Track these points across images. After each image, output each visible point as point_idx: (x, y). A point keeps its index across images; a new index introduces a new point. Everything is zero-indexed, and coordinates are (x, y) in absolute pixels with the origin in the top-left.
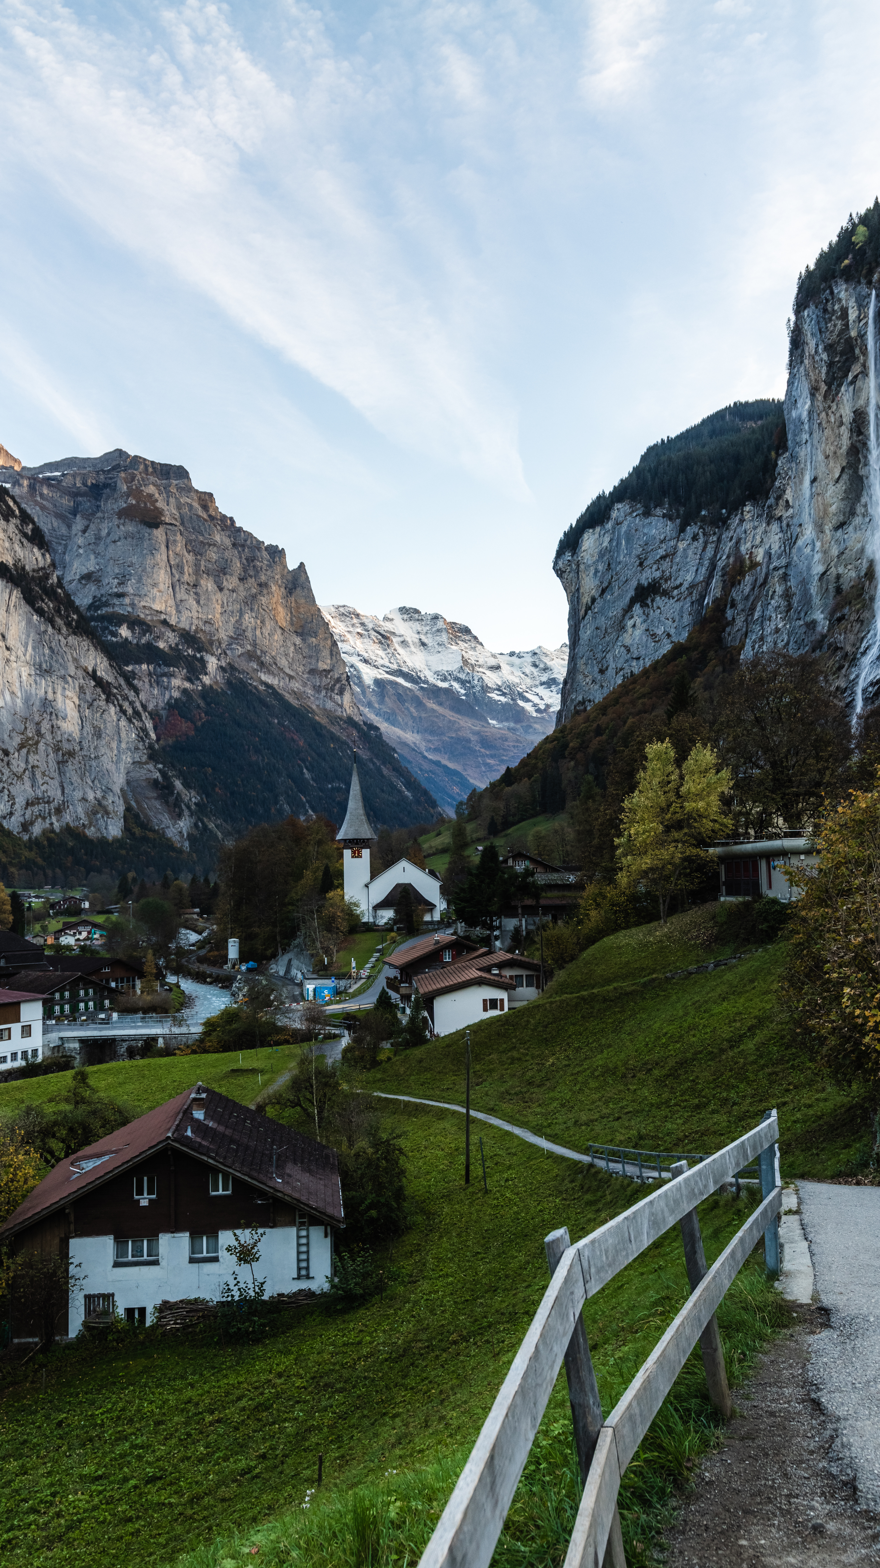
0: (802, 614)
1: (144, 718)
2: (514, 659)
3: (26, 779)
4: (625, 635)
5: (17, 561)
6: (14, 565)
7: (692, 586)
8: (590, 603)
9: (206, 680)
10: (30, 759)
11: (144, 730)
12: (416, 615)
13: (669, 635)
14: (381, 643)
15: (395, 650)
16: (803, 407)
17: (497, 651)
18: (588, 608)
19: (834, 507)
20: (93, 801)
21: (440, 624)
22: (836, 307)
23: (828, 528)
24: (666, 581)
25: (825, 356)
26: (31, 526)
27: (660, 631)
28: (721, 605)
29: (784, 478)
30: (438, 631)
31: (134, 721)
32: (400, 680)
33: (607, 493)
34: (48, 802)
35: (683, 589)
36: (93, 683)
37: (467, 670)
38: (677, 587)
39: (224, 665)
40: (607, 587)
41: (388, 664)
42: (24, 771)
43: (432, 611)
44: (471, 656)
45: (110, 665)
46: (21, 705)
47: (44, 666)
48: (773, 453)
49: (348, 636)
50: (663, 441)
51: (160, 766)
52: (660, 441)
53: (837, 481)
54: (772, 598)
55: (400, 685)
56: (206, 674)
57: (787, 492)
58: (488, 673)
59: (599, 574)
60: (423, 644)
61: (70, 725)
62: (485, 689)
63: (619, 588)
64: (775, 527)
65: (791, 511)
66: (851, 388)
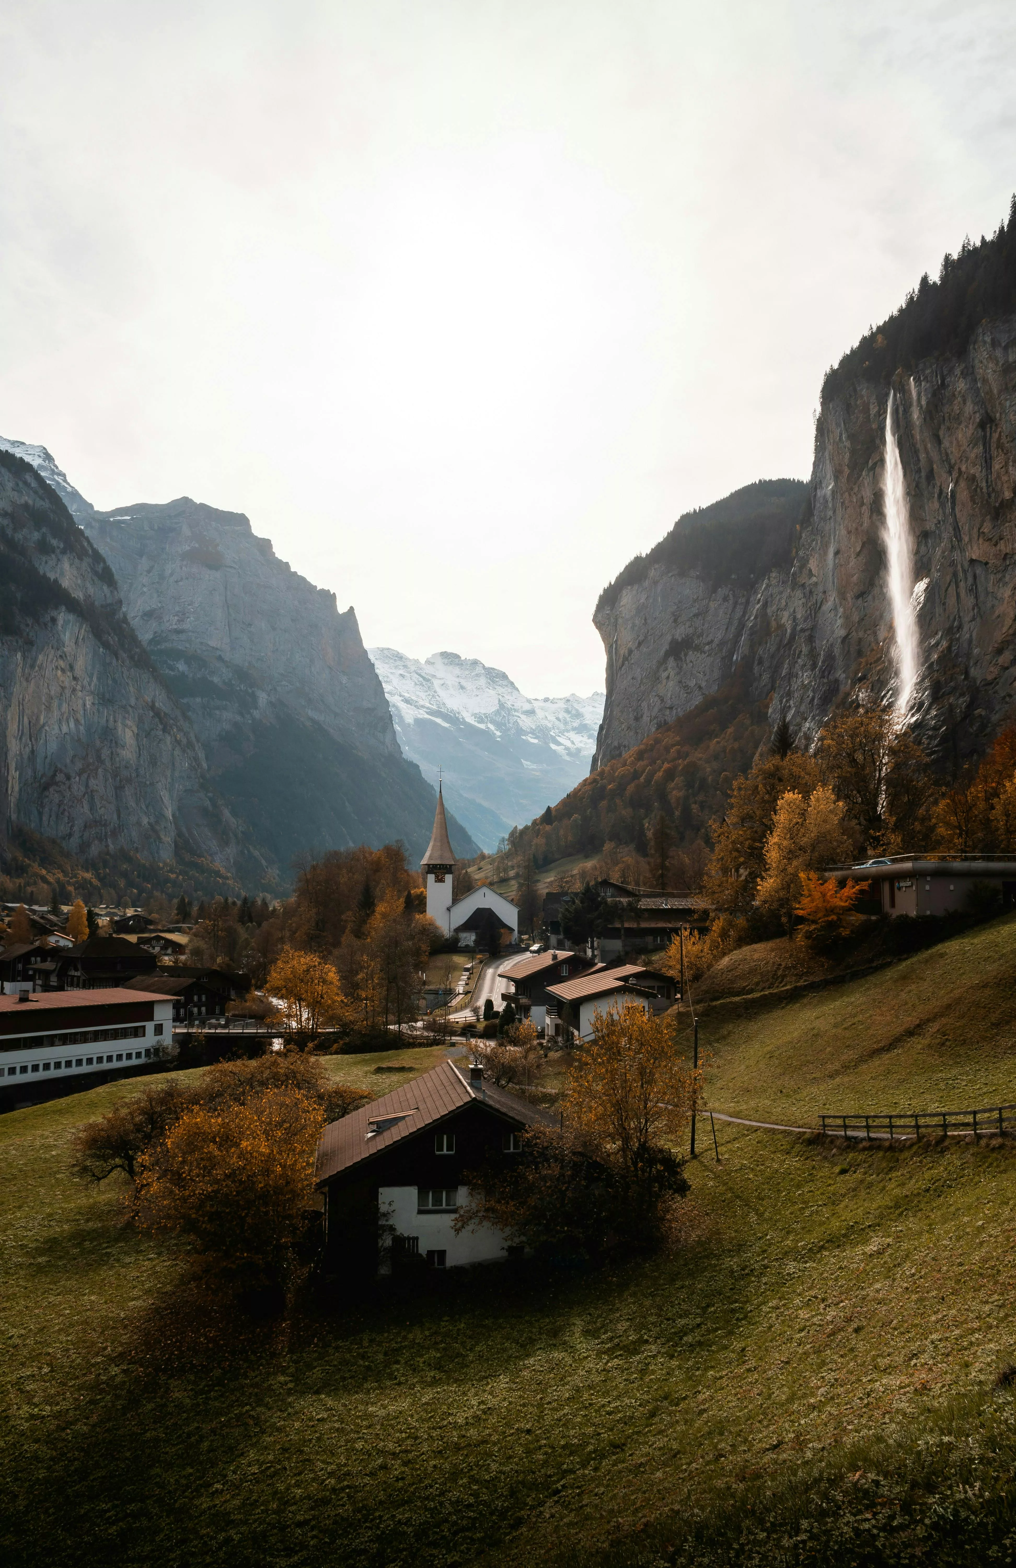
0: (826, 673)
1: (197, 748)
2: (548, 704)
3: (85, 802)
4: (659, 686)
5: (88, 597)
6: (85, 600)
7: (722, 643)
8: (626, 654)
9: (256, 714)
10: (90, 784)
11: (196, 759)
12: (457, 660)
13: (700, 688)
14: (422, 684)
15: (435, 692)
16: (827, 487)
17: (531, 696)
18: (625, 659)
19: (855, 577)
20: (147, 826)
21: (479, 669)
22: (858, 402)
23: (849, 596)
24: (698, 637)
25: (848, 444)
26: (102, 565)
27: (692, 683)
28: (748, 663)
29: (808, 549)
30: (477, 675)
31: (189, 751)
32: (439, 721)
33: (644, 555)
34: (105, 825)
35: (714, 645)
36: (151, 714)
37: (503, 713)
38: (708, 643)
39: (273, 700)
40: (643, 641)
41: (428, 705)
42: (84, 795)
43: (471, 657)
44: (509, 700)
45: (168, 697)
46: (84, 732)
47: (107, 696)
48: (798, 527)
49: (391, 676)
50: (695, 511)
51: (210, 794)
52: (692, 511)
53: (858, 554)
54: (799, 657)
55: (440, 725)
56: (256, 708)
57: (811, 561)
58: (523, 717)
59: (636, 628)
60: (462, 687)
61: (128, 753)
62: (520, 731)
63: (654, 642)
64: (799, 593)
65: (814, 579)
66: (871, 473)
